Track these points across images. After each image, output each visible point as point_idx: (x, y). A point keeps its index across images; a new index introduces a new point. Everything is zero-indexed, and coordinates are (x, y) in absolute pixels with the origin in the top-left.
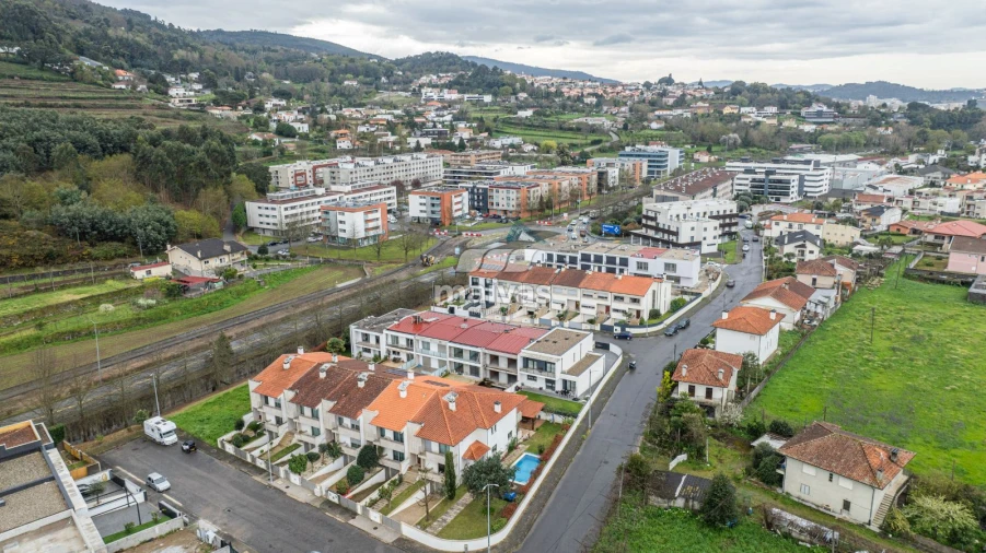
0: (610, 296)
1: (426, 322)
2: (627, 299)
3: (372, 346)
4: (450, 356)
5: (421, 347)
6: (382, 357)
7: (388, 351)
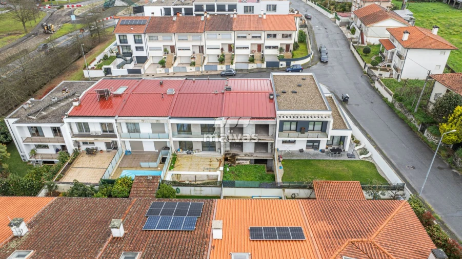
0: (264, 35)
1: (117, 96)
2: (279, 36)
3: (50, 140)
4: (174, 136)
5: (125, 130)
6: (70, 152)
7: (77, 143)
